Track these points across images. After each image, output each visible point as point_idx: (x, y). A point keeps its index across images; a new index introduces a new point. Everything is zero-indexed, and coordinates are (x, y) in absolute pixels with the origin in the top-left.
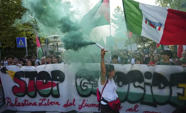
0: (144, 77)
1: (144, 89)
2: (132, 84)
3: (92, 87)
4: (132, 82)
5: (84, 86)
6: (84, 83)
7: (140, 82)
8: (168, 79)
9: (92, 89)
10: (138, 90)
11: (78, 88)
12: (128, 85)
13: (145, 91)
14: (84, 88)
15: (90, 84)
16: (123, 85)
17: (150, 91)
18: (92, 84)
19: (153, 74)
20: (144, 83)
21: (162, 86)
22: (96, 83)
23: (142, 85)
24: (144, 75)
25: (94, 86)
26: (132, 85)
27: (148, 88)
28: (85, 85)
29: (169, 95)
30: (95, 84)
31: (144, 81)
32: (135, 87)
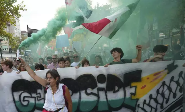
0: (97, 82)
1: (98, 96)
2: (84, 91)
3: (35, 100)
4: (83, 90)
5: (24, 101)
6: (24, 97)
7: (93, 88)
8: (122, 79)
9: (35, 103)
10: (91, 98)
11: (17, 104)
12: (78, 94)
13: (99, 98)
14: (25, 103)
15: (31, 97)
16: (72, 94)
17: (105, 97)
18: (35, 97)
19: (106, 77)
20: (98, 88)
21: (117, 88)
22: (39, 95)
23: (95, 91)
24: (96, 79)
25: (38, 99)
26: (83, 93)
27: (102, 94)
28: (26, 99)
29: (123, 98)
30: (38, 97)
31: (97, 86)
32: (88, 94)
